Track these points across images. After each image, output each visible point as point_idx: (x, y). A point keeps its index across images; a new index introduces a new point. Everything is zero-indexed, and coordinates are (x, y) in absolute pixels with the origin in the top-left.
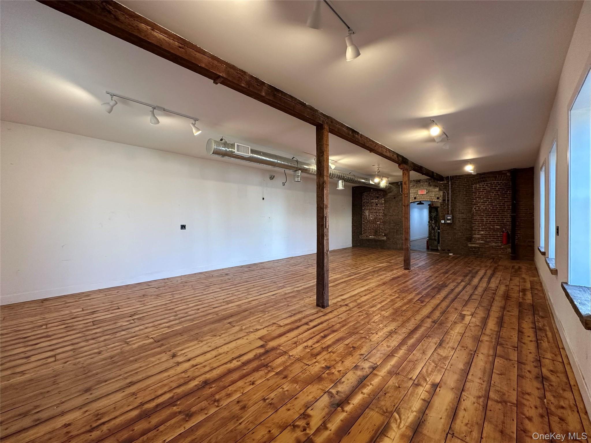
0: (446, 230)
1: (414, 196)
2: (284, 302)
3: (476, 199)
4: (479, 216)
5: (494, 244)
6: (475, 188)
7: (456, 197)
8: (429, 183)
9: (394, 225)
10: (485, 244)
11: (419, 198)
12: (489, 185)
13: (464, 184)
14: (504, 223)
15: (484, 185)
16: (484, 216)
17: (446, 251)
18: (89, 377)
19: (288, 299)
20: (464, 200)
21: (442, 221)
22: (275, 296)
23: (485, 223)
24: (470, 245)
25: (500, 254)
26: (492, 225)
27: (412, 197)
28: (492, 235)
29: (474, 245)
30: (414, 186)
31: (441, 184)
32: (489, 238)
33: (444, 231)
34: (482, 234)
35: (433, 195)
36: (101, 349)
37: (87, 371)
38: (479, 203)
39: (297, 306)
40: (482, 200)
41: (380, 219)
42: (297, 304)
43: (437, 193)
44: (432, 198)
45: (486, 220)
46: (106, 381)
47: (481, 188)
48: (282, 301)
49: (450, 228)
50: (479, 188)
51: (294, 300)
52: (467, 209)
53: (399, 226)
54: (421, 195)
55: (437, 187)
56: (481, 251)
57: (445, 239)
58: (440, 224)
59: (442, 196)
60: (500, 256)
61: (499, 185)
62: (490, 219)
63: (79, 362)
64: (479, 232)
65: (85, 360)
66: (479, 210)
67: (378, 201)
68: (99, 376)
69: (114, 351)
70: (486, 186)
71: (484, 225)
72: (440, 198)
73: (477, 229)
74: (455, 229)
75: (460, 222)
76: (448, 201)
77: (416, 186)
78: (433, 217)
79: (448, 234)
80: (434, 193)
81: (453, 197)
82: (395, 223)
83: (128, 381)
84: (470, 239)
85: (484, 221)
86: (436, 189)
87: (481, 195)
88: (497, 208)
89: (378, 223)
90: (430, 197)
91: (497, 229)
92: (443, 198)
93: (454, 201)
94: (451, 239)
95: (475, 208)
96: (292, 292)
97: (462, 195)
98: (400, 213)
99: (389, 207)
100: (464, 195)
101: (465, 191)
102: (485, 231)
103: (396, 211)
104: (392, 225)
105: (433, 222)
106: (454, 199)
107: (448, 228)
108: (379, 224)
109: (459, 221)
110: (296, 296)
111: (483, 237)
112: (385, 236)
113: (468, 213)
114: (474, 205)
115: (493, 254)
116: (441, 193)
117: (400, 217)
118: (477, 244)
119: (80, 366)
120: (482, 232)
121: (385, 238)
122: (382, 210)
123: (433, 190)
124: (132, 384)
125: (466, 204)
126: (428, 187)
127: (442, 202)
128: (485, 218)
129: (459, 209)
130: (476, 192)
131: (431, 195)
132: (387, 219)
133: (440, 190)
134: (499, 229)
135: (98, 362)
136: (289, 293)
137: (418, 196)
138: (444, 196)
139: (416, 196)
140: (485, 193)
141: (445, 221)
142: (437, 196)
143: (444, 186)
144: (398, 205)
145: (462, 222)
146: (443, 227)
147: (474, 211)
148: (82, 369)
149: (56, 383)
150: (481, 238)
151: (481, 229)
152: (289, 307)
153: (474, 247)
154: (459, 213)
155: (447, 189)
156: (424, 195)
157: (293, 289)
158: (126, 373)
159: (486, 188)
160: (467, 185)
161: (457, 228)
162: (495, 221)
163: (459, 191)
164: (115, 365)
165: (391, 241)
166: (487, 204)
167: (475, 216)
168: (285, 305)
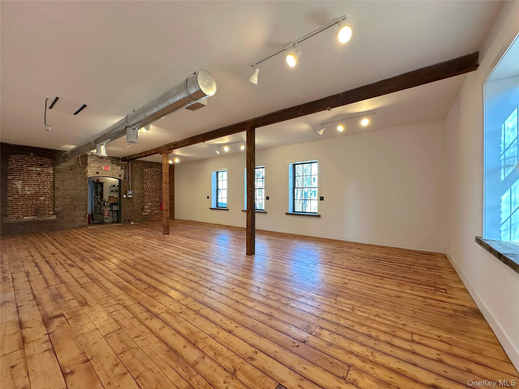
0: (127, 204)
1: (97, 171)
3: (146, 180)
4: (147, 192)
5: (156, 212)
6: (145, 172)
7: (134, 177)
8: (112, 161)
9: (70, 200)
10: (151, 212)
11: (102, 173)
12: (153, 171)
13: (139, 167)
14: (160, 197)
15: (150, 171)
16: (150, 192)
17: (127, 221)
18: (394, 303)
20: (140, 180)
21: (124, 196)
23: (151, 197)
24: (143, 214)
25: (160, 218)
26: (154, 199)
27: (95, 171)
28: (155, 205)
29: (146, 214)
30: (96, 160)
31: (123, 164)
32: (153, 208)
33: (125, 205)
34: (150, 205)
35: (116, 173)
36: (373, 318)
37: (393, 307)
38: (148, 183)
40: (149, 181)
41: (45, 194)
43: (119, 171)
44: (115, 175)
45: (152, 195)
46: (387, 295)
47: (149, 172)
49: (130, 202)
50: (148, 172)
52: (141, 187)
53: (78, 201)
54: (104, 171)
55: (119, 166)
56: (150, 217)
57: (126, 211)
58: (122, 198)
59: (123, 174)
60: (160, 219)
61: (158, 172)
62: (154, 194)
63: (395, 317)
64: (147, 204)
65: (390, 316)
66: (148, 188)
67: (42, 169)
68: (388, 300)
69: (367, 309)
70: (152, 171)
71: (150, 199)
72: (122, 176)
73: (146, 201)
74: (134, 202)
75: (137, 197)
76: (128, 179)
77: (99, 161)
78: (99, 192)
79: (128, 206)
80: (116, 171)
81: (132, 176)
82: (71, 198)
83: (377, 288)
84: (143, 209)
85: (150, 196)
86: (118, 168)
87: (149, 177)
88: (157, 187)
89: (41, 198)
90: (113, 173)
91: (157, 201)
92: (124, 176)
93: (133, 179)
94: (131, 211)
95: (145, 186)
97: (138, 176)
98: (79, 186)
99: (63, 179)
100: (140, 176)
101: (140, 173)
102: (152, 203)
103: (73, 185)
104: (67, 200)
105: (99, 197)
106: (133, 178)
107: (128, 201)
108: (43, 200)
109: (136, 195)
111: (150, 207)
112: (54, 214)
113: (142, 190)
114: (145, 184)
115: (156, 218)
116: (123, 172)
117: (79, 192)
118: (148, 212)
119: (395, 314)
120: (149, 204)
121: (54, 217)
122: (48, 182)
123: (116, 168)
124: (377, 286)
125: (141, 183)
126: (111, 164)
127: (123, 179)
128: (151, 193)
129: (136, 187)
130: (146, 175)
131: (114, 172)
132: (59, 193)
133: (122, 169)
134: (158, 201)
135: (383, 308)
137: (100, 171)
138: (125, 174)
139: (98, 171)
140: (151, 176)
141: (126, 196)
142: (119, 174)
143: (125, 165)
144: (76, 178)
145: (139, 196)
146: (124, 201)
147: (145, 188)
148: (396, 310)
149: (414, 312)
150: (149, 208)
151: (149, 202)
153: (146, 215)
154: (137, 190)
155: (127, 169)
156: (107, 171)
158: (374, 292)
159: (152, 173)
160: (142, 169)
161: (135, 202)
162: (156, 196)
163: (136, 172)
164: (375, 299)
165: (66, 219)
166: (152, 184)
167: (145, 192)
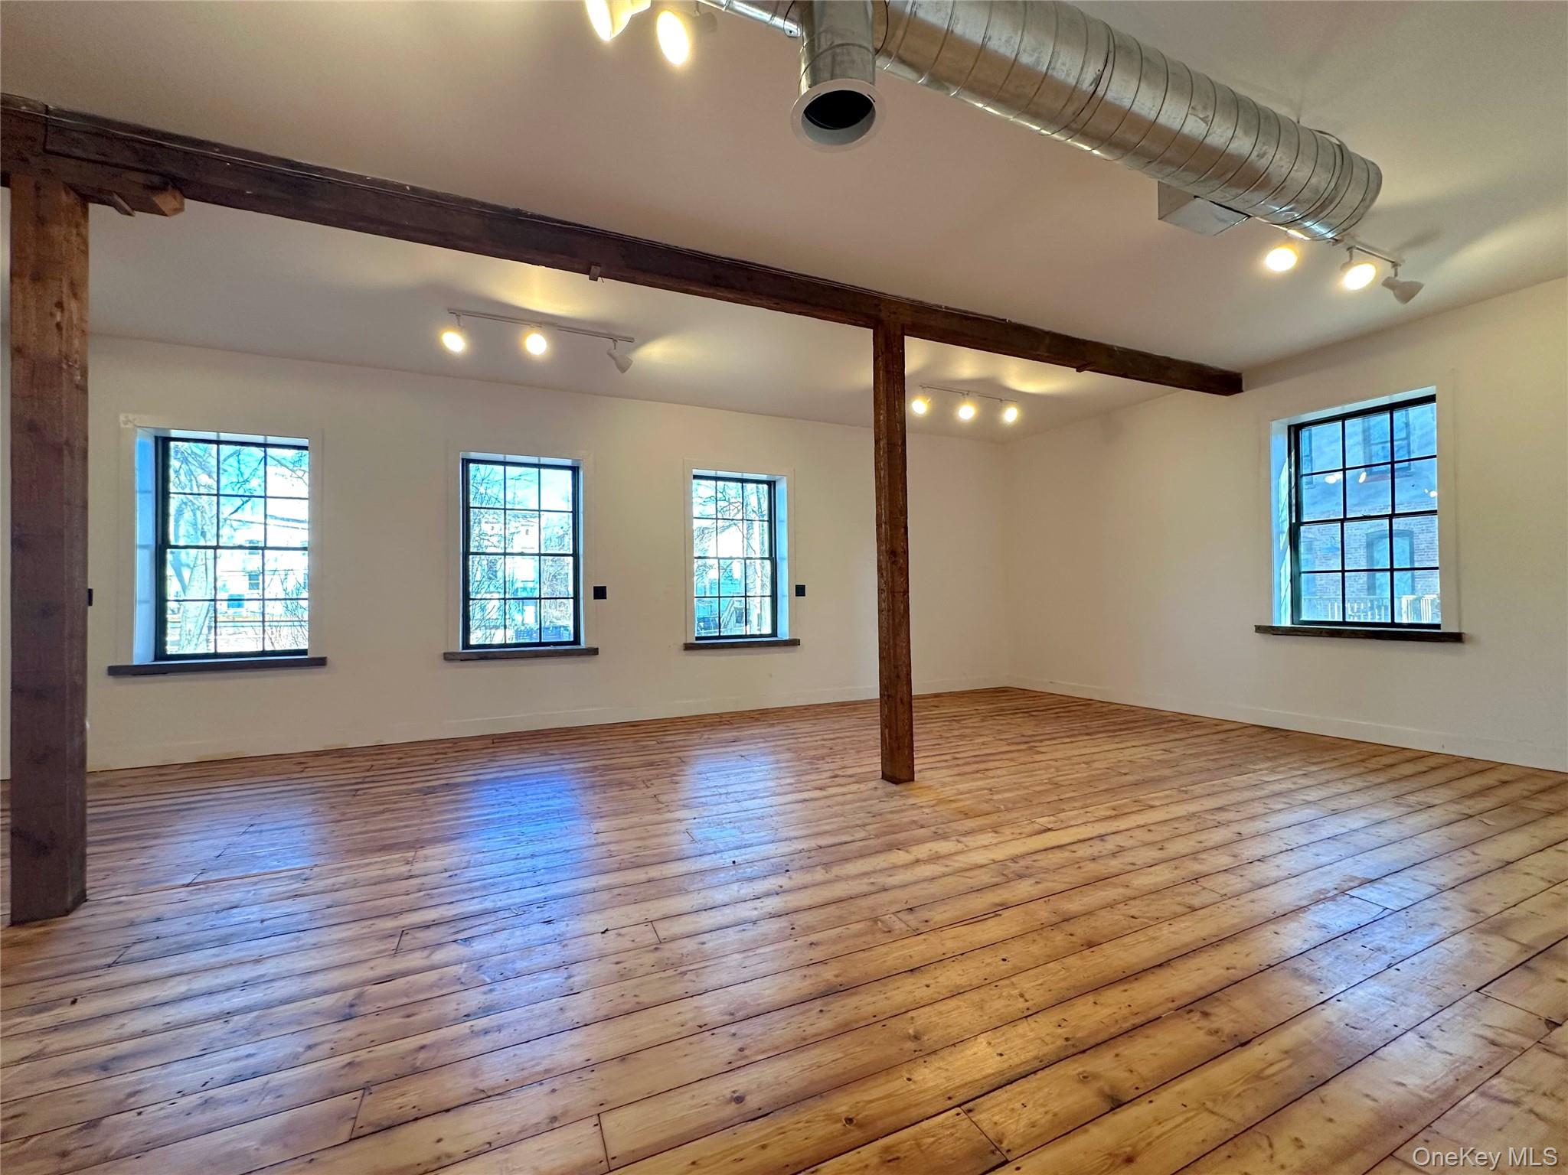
2: (1002, 801)
19: (985, 807)
22: (1037, 827)
39: (962, 787)
42: (961, 790)
48: (1010, 805)
51: (968, 803)
96: (967, 833)
110: (961, 816)
136: (981, 830)
152: (989, 787)
157: (960, 846)
168: (998, 792)
